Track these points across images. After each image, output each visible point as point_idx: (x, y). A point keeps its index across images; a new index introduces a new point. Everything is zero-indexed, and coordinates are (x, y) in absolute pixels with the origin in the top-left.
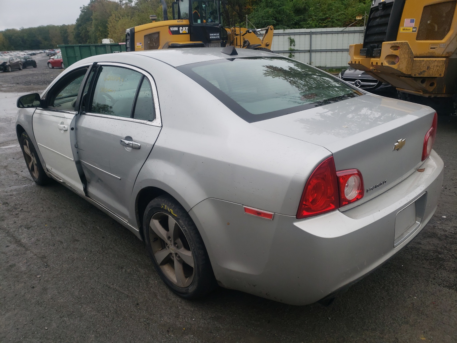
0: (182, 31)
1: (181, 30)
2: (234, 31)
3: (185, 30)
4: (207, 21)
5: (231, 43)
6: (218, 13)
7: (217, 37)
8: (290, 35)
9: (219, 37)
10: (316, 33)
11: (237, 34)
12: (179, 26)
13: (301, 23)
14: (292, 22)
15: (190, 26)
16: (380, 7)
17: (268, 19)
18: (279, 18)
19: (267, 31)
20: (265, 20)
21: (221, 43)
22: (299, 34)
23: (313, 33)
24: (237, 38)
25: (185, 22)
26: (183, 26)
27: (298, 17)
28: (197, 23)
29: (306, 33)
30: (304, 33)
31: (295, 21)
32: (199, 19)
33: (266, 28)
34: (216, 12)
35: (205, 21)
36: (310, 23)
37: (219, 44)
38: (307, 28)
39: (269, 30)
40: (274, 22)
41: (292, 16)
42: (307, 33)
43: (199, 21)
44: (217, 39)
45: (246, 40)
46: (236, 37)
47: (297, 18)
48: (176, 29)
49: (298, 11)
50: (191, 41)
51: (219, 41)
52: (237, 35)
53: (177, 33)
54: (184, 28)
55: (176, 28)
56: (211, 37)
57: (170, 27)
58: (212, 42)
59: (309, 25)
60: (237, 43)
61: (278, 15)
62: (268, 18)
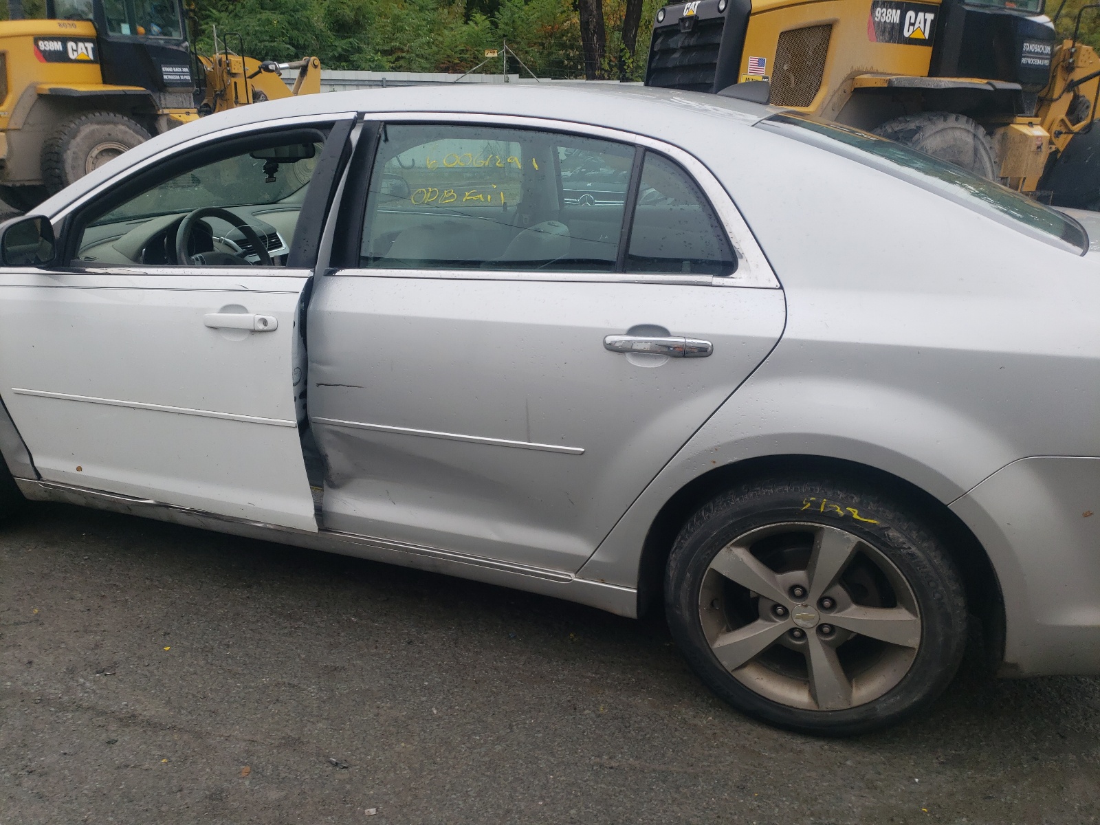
0: (75, 53)
1: (73, 50)
2: (224, 65)
3: (84, 51)
4: (148, 31)
5: (217, 95)
6: (177, 9)
7: (182, 77)
8: (333, 85)
9: (188, 78)
10: (396, 84)
11: (234, 71)
12: (64, 39)
13: (355, 57)
14: (331, 54)
15: (100, 42)
16: (685, 28)
17: (275, 41)
18: (298, 41)
19: (304, 70)
20: (264, 41)
21: (194, 94)
22: (356, 83)
23: (389, 83)
24: (235, 83)
25: (83, 28)
26: (77, 39)
27: (344, 41)
28: (120, 32)
29: (371, 83)
30: (366, 83)
31: (340, 50)
32: (125, 22)
33: (302, 62)
34: (173, 8)
35: (141, 30)
36: (376, 58)
37: (190, 97)
38: (374, 70)
39: (310, 68)
40: (288, 49)
41: (329, 37)
42: (375, 83)
43: (126, 29)
44: (183, 84)
45: (257, 89)
46: (234, 80)
47: (342, 44)
48: (57, 46)
49: (342, 27)
50: (105, 81)
51: (190, 89)
52: (234, 75)
53: (61, 57)
54: (81, 45)
55: (55, 43)
56: (165, 77)
57: (38, 38)
58: (170, 89)
59: (375, 63)
60: (237, 97)
61: (295, 33)
62: (272, 39)
